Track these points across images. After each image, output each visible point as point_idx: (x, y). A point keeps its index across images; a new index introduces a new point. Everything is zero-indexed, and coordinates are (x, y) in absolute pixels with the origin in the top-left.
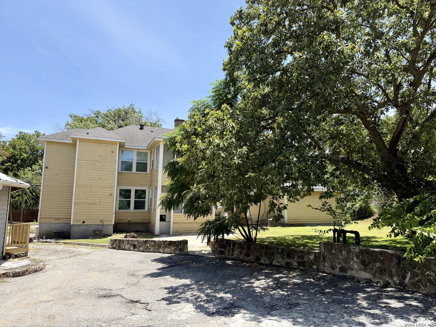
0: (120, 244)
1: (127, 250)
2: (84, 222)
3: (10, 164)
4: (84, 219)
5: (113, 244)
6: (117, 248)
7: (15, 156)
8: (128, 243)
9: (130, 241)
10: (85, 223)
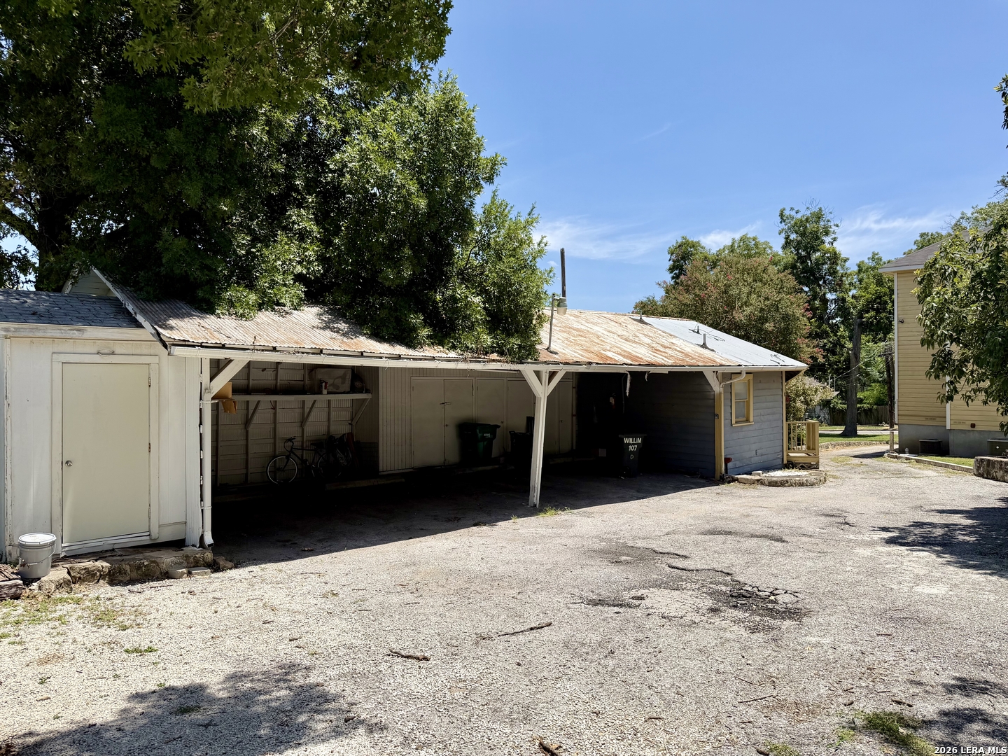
0: (989, 469)
1: (999, 481)
2: (973, 426)
3: (872, 313)
4: (973, 419)
5: (979, 468)
6: (985, 476)
7: (880, 298)
8: (1001, 468)
9: (1003, 464)
10: (977, 428)
